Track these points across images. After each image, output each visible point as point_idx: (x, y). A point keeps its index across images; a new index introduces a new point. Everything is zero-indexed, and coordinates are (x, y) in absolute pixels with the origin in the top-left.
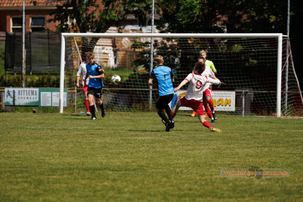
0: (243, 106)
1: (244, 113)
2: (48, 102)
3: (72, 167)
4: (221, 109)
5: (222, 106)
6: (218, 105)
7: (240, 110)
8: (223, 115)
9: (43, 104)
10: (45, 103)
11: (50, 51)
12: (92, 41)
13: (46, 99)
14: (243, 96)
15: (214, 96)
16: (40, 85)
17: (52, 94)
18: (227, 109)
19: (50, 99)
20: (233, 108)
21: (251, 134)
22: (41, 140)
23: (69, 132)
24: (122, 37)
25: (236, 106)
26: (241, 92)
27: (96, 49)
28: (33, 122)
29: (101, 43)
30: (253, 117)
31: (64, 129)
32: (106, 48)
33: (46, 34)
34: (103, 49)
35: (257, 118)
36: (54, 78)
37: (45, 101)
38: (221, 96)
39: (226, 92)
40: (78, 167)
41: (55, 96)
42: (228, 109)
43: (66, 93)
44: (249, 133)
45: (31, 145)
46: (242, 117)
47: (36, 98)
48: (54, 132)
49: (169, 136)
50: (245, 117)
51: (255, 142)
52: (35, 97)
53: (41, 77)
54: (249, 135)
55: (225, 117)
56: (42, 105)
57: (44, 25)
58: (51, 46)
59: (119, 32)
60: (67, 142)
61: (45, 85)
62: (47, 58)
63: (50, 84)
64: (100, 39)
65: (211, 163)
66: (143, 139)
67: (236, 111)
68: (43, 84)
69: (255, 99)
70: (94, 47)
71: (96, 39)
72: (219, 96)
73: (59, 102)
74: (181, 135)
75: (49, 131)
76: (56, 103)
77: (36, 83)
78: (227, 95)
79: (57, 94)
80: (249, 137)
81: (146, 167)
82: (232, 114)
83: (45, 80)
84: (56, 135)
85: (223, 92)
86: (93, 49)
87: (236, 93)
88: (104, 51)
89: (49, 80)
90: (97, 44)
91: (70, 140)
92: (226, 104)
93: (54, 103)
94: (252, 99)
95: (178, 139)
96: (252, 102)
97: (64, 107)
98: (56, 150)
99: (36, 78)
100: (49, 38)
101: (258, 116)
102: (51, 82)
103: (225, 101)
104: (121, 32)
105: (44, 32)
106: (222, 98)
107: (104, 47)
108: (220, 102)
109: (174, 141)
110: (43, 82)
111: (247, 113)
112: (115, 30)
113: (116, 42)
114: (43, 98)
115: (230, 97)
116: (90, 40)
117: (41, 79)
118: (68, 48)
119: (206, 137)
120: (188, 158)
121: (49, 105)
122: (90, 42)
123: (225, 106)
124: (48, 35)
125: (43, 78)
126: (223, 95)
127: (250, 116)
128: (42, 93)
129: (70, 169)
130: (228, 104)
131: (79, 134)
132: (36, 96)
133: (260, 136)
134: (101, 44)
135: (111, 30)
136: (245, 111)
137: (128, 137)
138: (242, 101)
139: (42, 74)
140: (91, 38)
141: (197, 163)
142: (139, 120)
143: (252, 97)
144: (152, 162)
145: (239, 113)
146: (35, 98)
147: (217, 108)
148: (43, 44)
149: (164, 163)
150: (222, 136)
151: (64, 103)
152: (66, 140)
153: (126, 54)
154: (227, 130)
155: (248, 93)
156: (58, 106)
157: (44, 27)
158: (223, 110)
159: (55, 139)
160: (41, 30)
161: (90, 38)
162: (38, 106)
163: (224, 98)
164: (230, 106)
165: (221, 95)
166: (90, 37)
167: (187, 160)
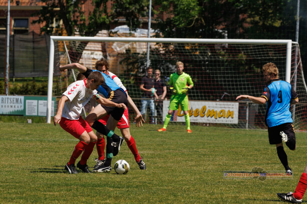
0: (247, 119)
1: (248, 126)
2: (34, 111)
3: (69, 183)
4: (222, 121)
5: (224, 118)
6: (220, 117)
7: (243, 123)
8: (225, 128)
9: (29, 113)
10: (31, 112)
11: (35, 56)
12: (80, 45)
13: (32, 108)
14: (247, 107)
15: (215, 107)
16: (24, 92)
17: (38, 102)
18: (229, 122)
19: (36, 108)
20: (235, 121)
21: (258, 150)
22: (31, 153)
23: (60, 145)
24: (113, 42)
25: (239, 118)
26: (245, 103)
27: (85, 53)
28: (19, 133)
29: (91, 47)
30: (258, 131)
31: (54, 141)
32: (96, 52)
33: (30, 37)
34: (92, 54)
35: (263, 131)
36: (39, 85)
37: (31, 110)
38: (223, 108)
39: (229, 103)
40: (75, 183)
41: (42, 104)
42: (231, 121)
43: (53, 102)
44: (256, 148)
45: (21, 158)
46: (247, 130)
47: (21, 106)
48: (44, 144)
49: (169, 150)
50: (250, 131)
51: (264, 158)
52: (19, 105)
53: (25, 83)
54: (256, 150)
55: (227, 130)
56: (27, 114)
57: (27, 27)
58: (35, 50)
59: (110, 36)
60: (59, 155)
61: (29, 92)
62: (31, 63)
63: (35, 91)
64: (89, 43)
65: (219, 181)
66: (142, 152)
67: (239, 124)
68: (27, 92)
69: (261, 111)
70: (83, 51)
71: (85, 43)
72: (221, 107)
73: (46, 112)
74: (182, 149)
75: (38, 143)
76: (42, 112)
77: (20, 90)
78: (229, 106)
79: (44, 103)
80: (256, 153)
81: (149, 184)
82: (235, 127)
83: (30, 87)
84: (46, 147)
85: (225, 103)
86: (81, 54)
87: (240, 104)
88: (92, 56)
89: (34, 87)
90: (86, 48)
91: (62, 153)
92: (229, 115)
93: (40, 112)
94: (257, 111)
95: (180, 154)
96: (257, 114)
97: (51, 117)
98: (49, 163)
99: (20, 85)
100: (33, 42)
101: (263, 130)
102: (36, 89)
103: (227, 113)
104: (112, 37)
105: (27, 34)
106: (224, 109)
107: (93, 52)
108: (222, 114)
109: (176, 156)
110: (26, 89)
111: (251, 126)
112: (105, 34)
113: (106, 46)
114: (29, 106)
115: (233, 108)
116: (79, 43)
117: (25, 86)
118: (57, 52)
119: (210, 152)
120: (193, 175)
121: (35, 114)
122: (78, 46)
123: (228, 118)
124: (33, 38)
125: (28, 85)
126: (226, 106)
127: (254, 130)
128: (27, 101)
129: (67, 185)
130: (230, 117)
131: (71, 147)
132: (21, 105)
133: (268, 151)
134: (89, 48)
135: (101, 33)
136: (249, 123)
137: (125, 151)
138: (245, 113)
139: (26, 80)
140: (80, 42)
141: (204, 180)
142: (135, 132)
143: (257, 108)
144: (155, 179)
145: (243, 126)
146: (19, 107)
147: (218, 121)
148: (27, 48)
149: (168, 179)
150: (227, 151)
151: (51, 113)
152: (58, 152)
153: (117, 60)
154: (231, 144)
155: (253, 104)
156: (46, 115)
157: (28, 29)
158: (225, 122)
159: (46, 152)
160: (25, 32)
161: (78, 42)
162: (22, 115)
163: (227, 110)
164: (232, 118)
165: (223, 106)
166: (78, 40)
167: (193, 177)
